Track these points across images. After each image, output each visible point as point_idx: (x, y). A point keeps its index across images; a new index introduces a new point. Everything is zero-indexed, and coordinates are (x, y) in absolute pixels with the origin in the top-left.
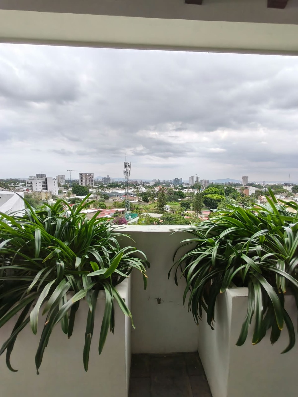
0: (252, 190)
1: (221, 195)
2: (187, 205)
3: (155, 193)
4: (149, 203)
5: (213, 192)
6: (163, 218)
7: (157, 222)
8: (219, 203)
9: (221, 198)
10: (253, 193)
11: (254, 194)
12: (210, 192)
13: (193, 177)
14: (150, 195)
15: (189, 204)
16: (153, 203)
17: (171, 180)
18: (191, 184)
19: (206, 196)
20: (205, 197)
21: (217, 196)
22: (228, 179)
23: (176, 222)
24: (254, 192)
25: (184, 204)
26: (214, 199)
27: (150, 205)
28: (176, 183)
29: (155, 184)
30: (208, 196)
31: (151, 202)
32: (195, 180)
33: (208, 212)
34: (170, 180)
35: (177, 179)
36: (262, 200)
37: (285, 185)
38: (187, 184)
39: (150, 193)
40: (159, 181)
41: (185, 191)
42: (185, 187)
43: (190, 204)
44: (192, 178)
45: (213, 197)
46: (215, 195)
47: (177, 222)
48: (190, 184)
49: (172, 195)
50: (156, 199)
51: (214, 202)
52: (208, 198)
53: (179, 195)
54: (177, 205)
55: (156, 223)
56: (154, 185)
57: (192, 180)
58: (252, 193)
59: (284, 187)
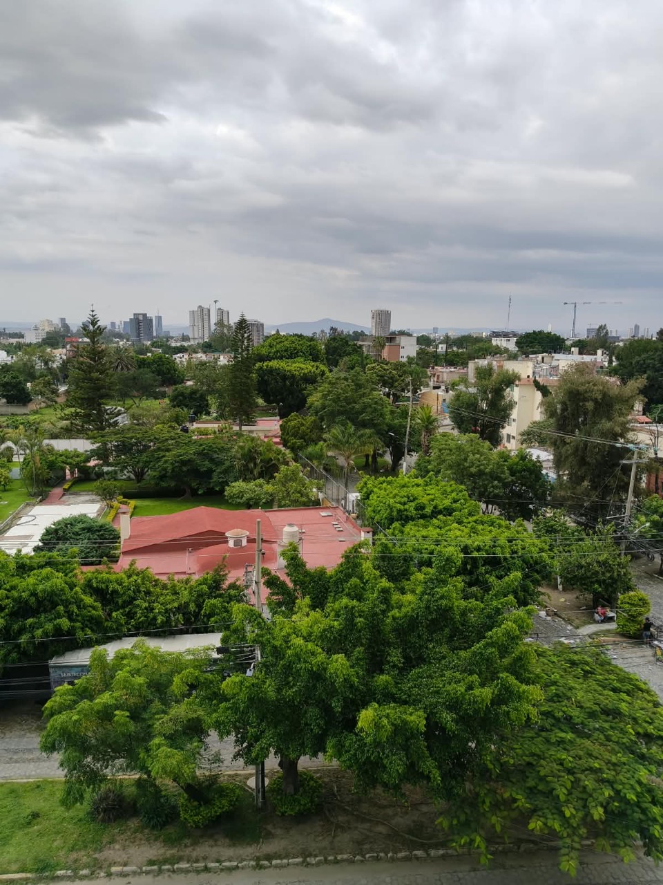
0: (409, 349)
1: (314, 361)
2: (195, 400)
3: (55, 366)
4: (32, 406)
5: (286, 350)
6: (102, 454)
7: (77, 465)
8: (310, 387)
9: (315, 369)
10: (411, 356)
11: (413, 359)
12: (278, 351)
13: (205, 312)
14: (32, 376)
15: (203, 398)
16: (48, 406)
17: (117, 323)
18: (200, 335)
19: (266, 363)
20: (261, 368)
21: (302, 366)
22: (328, 320)
23: (164, 456)
24: (413, 354)
25: (185, 398)
26: (293, 376)
27: (36, 412)
28: (139, 335)
29: (47, 338)
30: (274, 364)
31: (38, 402)
32: (214, 320)
33: (276, 422)
34: (113, 324)
35: (141, 318)
36: (438, 378)
37: (497, 335)
38: (185, 338)
39: (33, 367)
40: (66, 326)
41: (181, 359)
42: (174, 348)
43: (209, 398)
44: (203, 313)
45: (289, 368)
46: (294, 362)
47: (167, 454)
48: (194, 339)
49: (128, 369)
50: (62, 389)
51: (292, 385)
52: (271, 371)
53: (159, 373)
54: (157, 406)
55: (72, 473)
56: (43, 340)
57: (200, 324)
58: (408, 357)
59: (495, 342)
